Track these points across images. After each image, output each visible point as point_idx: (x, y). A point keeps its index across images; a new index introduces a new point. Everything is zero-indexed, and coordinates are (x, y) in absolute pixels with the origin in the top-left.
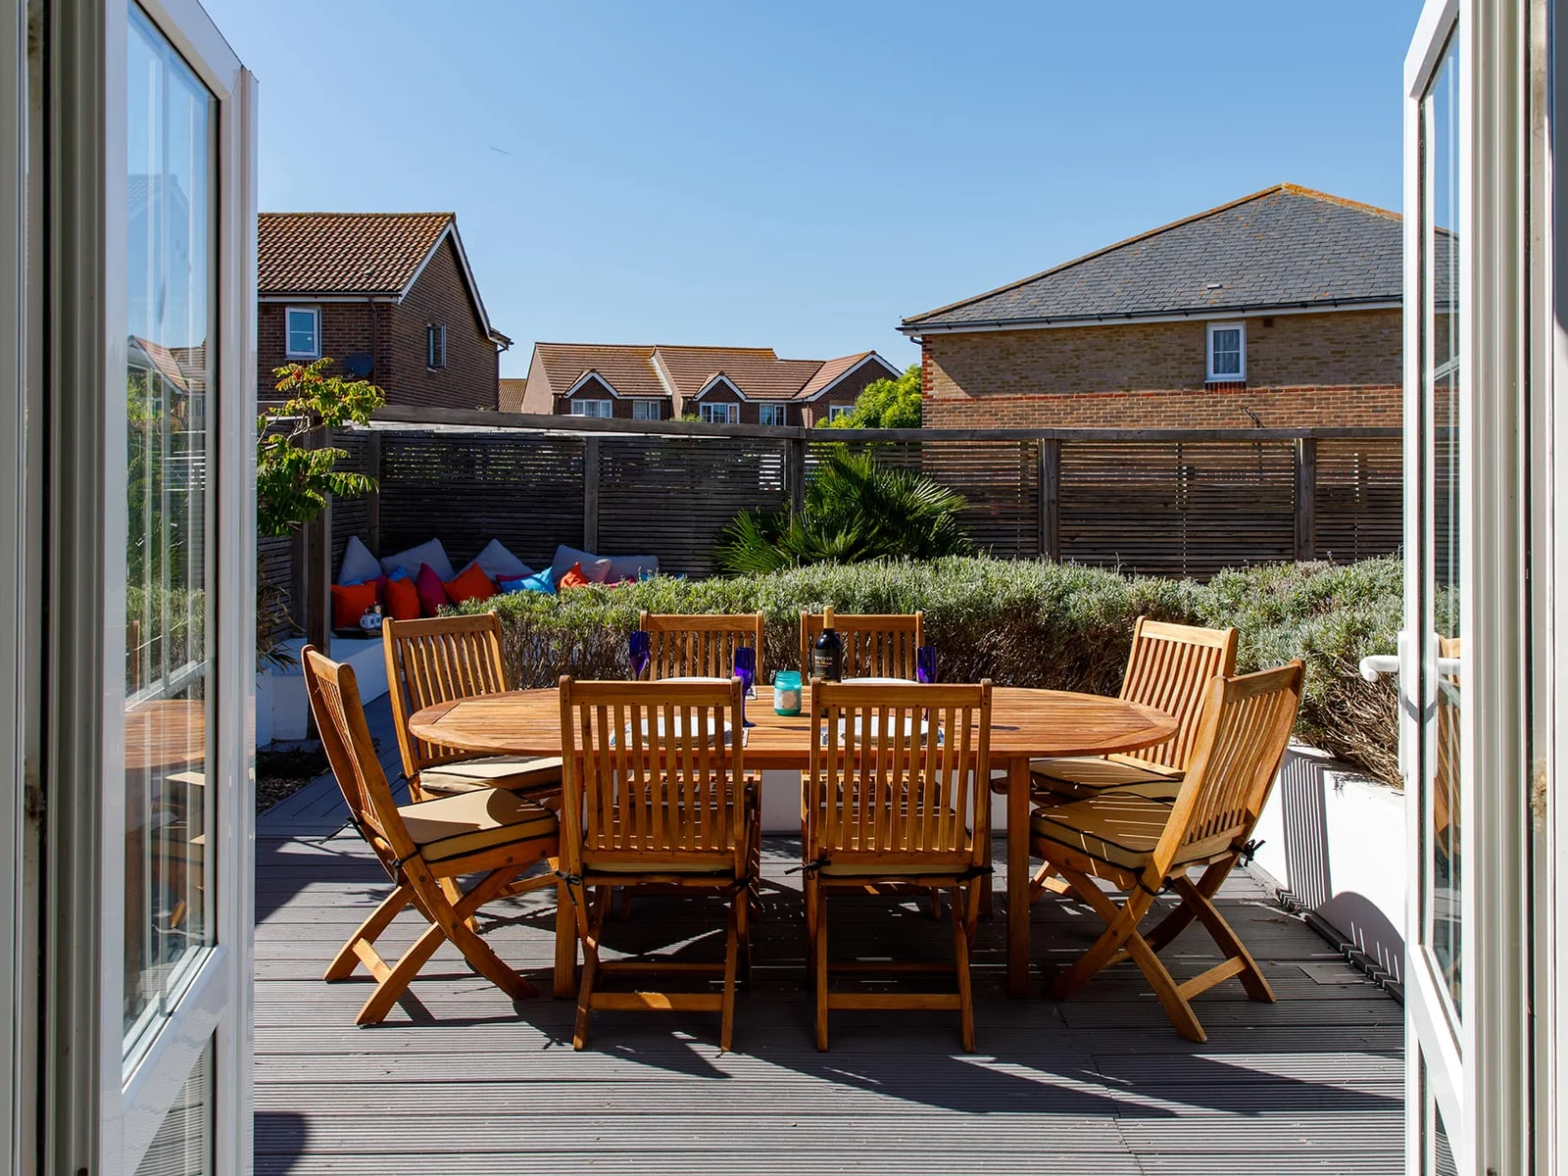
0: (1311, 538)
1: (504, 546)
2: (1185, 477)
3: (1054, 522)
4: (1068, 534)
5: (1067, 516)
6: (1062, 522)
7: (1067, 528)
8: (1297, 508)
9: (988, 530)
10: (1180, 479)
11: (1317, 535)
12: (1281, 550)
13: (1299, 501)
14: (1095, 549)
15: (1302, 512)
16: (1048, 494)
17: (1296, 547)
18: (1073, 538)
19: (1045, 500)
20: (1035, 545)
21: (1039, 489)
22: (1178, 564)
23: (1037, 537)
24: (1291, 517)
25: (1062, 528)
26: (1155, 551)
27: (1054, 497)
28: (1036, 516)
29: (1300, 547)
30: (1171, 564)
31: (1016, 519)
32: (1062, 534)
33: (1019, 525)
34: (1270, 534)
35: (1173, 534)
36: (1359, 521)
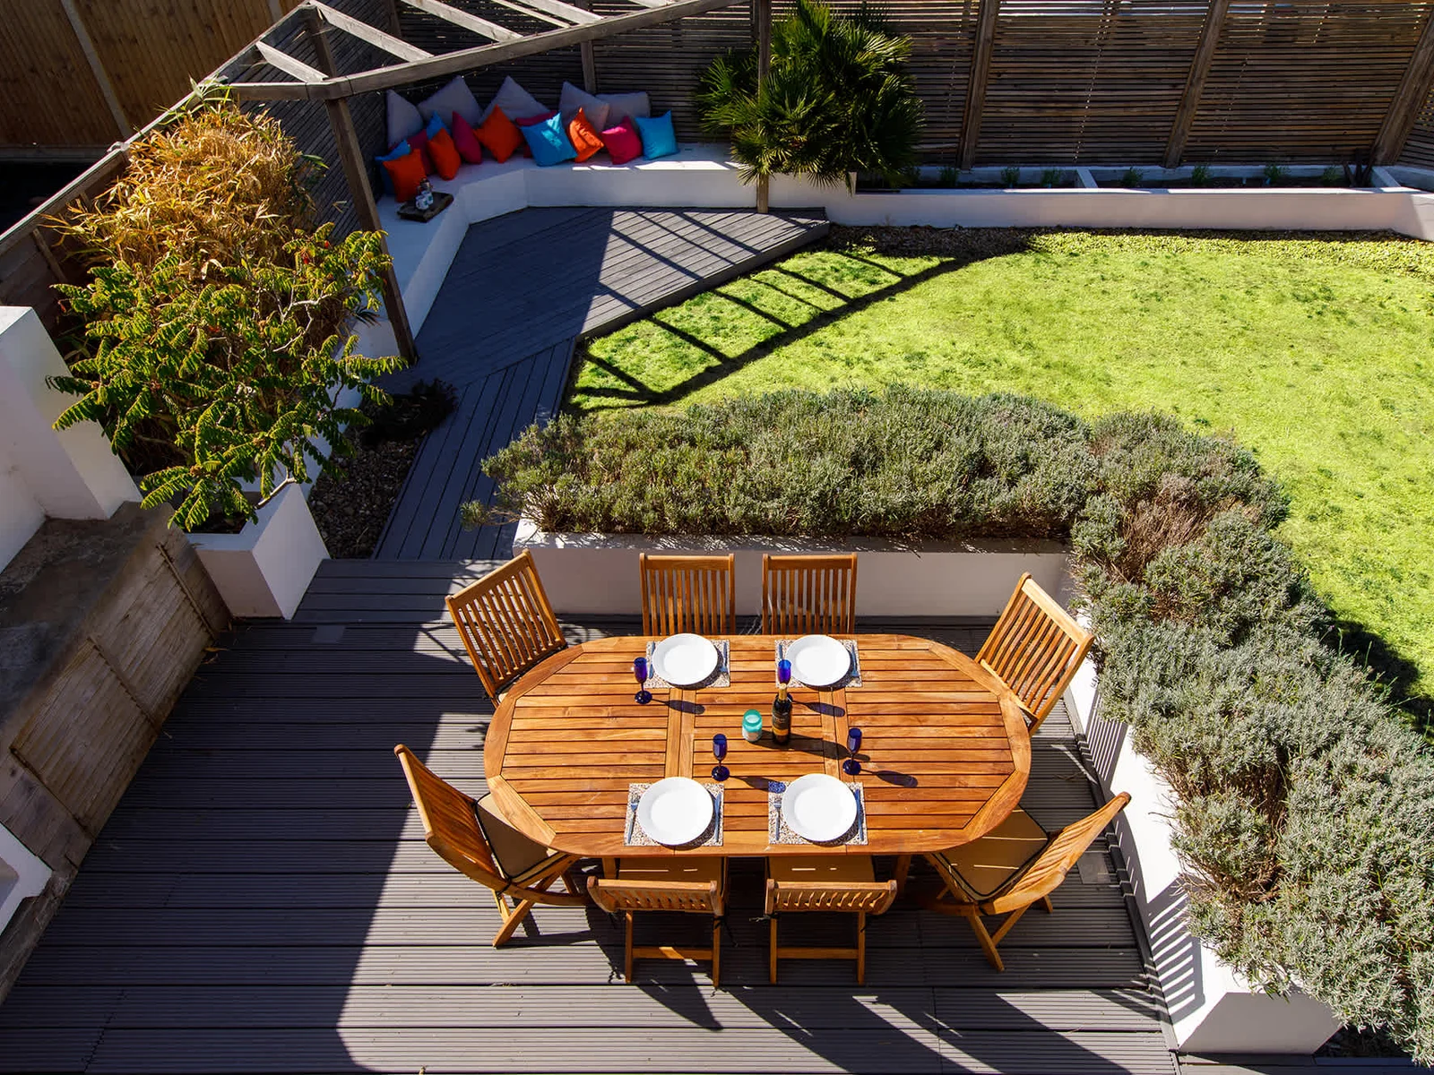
0: (1204, 76)
1: (517, 82)
2: (1110, 11)
3: (986, 58)
4: (996, 70)
5: (998, 53)
6: (992, 59)
7: (996, 65)
8: (1201, 44)
9: (928, 67)
10: (1105, 14)
11: (1211, 71)
12: (1175, 85)
13: (1205, 37)
14: (1015, 85)
15: (1204, 49)
16: (986, 32)
17: (1188, 83)
18: (999, 74)
19: (982, 39)
20: (966, 82)
21: (977, 26)
22: (1082, 99)
23: (969, 73)
24: (1192, 53)
25: (992, 65)
26: (1067, 87)
27: (990, 35)
28: (971, 53)
29: (1191, 84)
30: (1077, 99)
31: (952, 56)
32: (992, 71)
33: (955, 62)
34: (1169, 70)
35: (1087, 70)
36: (1251, 57)
